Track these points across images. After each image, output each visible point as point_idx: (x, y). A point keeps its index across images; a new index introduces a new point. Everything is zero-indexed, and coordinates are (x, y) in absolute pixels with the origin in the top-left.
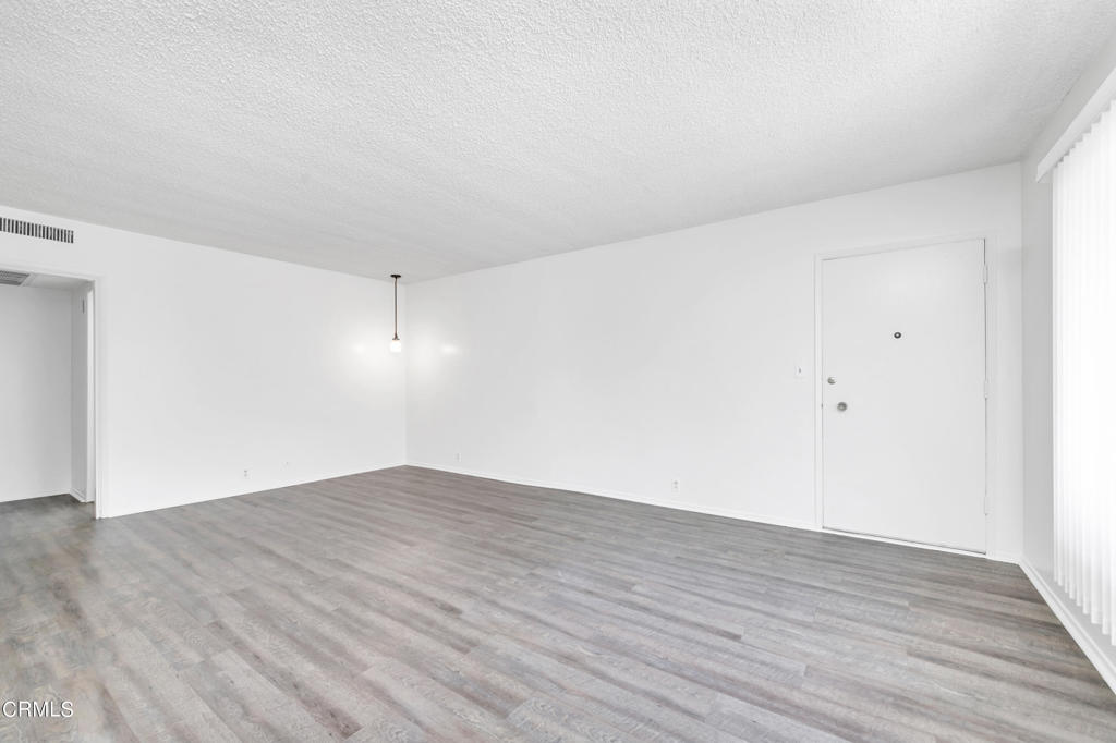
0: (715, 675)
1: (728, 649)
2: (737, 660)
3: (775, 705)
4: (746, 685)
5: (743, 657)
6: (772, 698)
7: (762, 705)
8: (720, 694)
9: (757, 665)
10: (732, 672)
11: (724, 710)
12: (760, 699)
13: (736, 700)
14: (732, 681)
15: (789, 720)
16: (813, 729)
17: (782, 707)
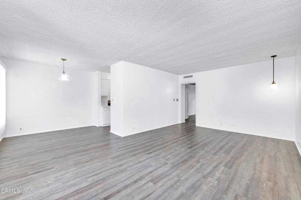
0: (95, 186)
1: (102, 194)
2: (96, 193)
3: (75, 193)
4: (86, 190)
5: (95, 196)
6: (78, 193)
7: (78, 190)
8: (89, 184)
9: (89, 197)
10: (92, 190)
11: (84, 183)
12: (80, 191)
13: (85, 186)
14: (90, 188)
15: (69, 192)
16: (63, 195)
17: (73, 194)
